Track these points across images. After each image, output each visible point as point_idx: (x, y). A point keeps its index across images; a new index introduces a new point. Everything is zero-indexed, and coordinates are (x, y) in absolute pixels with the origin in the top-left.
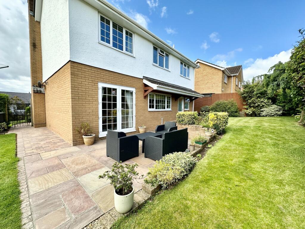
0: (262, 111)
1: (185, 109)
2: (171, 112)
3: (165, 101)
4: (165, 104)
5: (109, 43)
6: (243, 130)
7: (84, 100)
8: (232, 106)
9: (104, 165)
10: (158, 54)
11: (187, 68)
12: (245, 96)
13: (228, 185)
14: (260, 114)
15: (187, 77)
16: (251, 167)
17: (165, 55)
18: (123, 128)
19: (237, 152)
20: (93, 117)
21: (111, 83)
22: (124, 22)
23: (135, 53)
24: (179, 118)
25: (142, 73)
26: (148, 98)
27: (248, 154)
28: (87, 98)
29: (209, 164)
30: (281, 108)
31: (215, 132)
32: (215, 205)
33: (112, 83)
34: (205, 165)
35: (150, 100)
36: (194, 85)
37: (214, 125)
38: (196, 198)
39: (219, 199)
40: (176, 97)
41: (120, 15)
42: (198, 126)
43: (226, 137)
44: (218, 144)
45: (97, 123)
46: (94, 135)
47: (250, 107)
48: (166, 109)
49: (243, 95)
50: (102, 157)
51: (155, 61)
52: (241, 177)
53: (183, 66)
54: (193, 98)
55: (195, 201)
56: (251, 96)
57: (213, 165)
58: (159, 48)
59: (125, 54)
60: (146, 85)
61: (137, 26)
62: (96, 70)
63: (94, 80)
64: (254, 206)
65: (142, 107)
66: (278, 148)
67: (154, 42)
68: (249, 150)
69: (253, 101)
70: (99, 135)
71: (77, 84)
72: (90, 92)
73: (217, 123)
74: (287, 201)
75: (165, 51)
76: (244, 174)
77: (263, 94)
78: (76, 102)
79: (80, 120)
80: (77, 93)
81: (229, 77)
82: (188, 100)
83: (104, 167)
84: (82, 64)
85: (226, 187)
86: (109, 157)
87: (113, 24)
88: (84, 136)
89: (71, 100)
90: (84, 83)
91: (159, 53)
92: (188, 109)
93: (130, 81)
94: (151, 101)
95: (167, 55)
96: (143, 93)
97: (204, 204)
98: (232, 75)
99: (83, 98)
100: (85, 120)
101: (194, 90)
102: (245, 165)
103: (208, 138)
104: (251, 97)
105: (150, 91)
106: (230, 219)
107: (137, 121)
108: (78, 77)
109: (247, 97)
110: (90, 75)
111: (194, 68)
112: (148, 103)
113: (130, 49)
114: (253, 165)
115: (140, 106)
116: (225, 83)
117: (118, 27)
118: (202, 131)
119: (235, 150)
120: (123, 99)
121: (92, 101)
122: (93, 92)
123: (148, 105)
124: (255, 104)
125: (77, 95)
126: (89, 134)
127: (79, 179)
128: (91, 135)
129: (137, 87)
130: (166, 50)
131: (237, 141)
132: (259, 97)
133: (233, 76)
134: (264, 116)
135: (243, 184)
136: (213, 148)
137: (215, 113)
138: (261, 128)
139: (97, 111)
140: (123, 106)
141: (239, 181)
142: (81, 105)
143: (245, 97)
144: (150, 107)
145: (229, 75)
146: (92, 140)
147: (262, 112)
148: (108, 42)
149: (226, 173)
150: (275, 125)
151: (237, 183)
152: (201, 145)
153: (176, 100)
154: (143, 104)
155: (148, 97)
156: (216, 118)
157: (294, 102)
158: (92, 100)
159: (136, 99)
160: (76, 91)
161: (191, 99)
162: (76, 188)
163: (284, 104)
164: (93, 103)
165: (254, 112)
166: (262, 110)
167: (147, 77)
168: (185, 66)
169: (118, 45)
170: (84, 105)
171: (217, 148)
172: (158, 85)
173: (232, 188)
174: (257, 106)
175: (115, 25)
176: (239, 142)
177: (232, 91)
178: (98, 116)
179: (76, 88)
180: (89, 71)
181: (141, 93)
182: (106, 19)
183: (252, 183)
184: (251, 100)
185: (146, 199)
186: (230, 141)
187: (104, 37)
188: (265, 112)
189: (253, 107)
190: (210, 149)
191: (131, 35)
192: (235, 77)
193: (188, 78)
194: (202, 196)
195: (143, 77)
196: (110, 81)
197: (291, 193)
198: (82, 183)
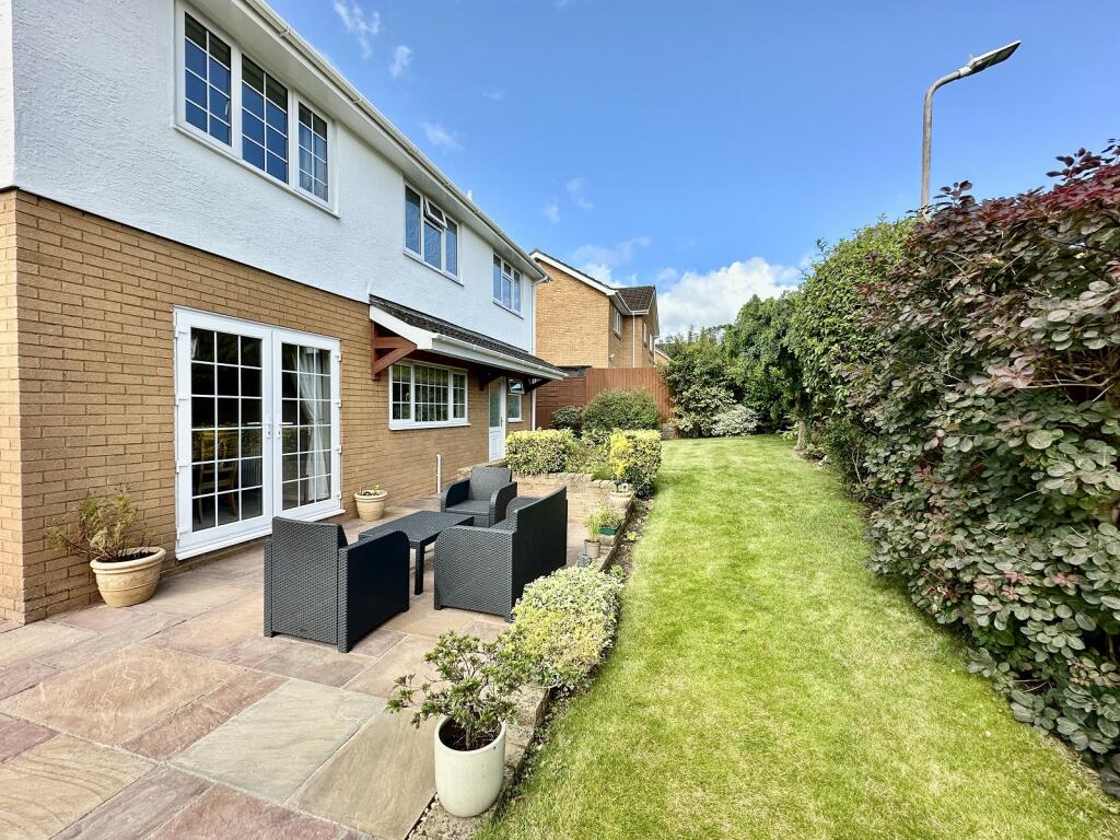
0: (715, 422)
1: (511, 420)
2: (466, 429)
3: (445, 391)
4: (445, 400)
5: (228, 142)
6: (694, 481)
7: (94, 388)
8: (644, 409)
9: (278, 672)
10: (423, 219)
11: (512, 277)
12: (674, 380)
13: (722, 636)
14: (709, 430)
15: (513, 310)
16: (750, 578)
17: (445, 224)
18: (288, 503)
19: (707, 544)
20: (147, 467)
21: (235, 312)
22: (292, 68)
23: (337, 200)
24: (515, 453)
25: (366, 283)
26: (387, 381)
27: (733, 544)
28: (112, 378)
29: (655, 589)
30: (754, 413)
31: (632, 493)
32: (718, 695)
33: (241, 315)
34: (648, 595)
35: (396, 387)
36: (534, 336)
37: (627, 470)
38: (666, 691)
39: (720, 676)
40: (482, 377)
41: (284, 38)
42: (578, 475)
43: (663, 502)
44: (652, 527)
45: (166, 492)
46: (161, 552)
47: (688, 410)
48: (452, 421)
49: (669, 374)
50: (245, 645)
51: (412, 243)
52: (742, 608)
53: (503, 271)
54: (534, 381)
55: (669, 701)
56: (688, 381)
57: (665, 590)
58: (426, 194)
59: (296, 196)
60: (381, 331)
61: (352, 100)
62: (161, 250)
63: (151, 295)
64: (795, 671)
65: (365, 416)
66: (784, 520)
67: (410, 172)
68: (729, 533)
69: (693, 393)
70: (177, 550)
71: (57, 308)
72: (127, 349)
73: (636, 464)
74: (842, 641)
75: (447, 212)
76: (743, 597)
77: (715, 374)
78: (50, 397)
79: (73, 485)
80: (58, 354)
81: (626, 318)
82: (518, 386)
83: (284, 681)
84: (84, 213)
85: (721, 641)
86: (277, 638)
87: (244, 68)
88: (99, 560)
89: (16, 386)
90: (95, 304)
91: (425, 215)
92: (519, 419)
93: (319, 311)
94: (400, 392)
95: (453, 227)
96: (369, 360)
97: (693, 701)
98: (634, 313)
99: (94, 377)
100: (101, 482)
101: (534, 355)
102: (738, 576)
103: (621, 514)
104: (689, 383)
105: (401, 352)
106: (762, 718)
107: (345, 471)
108: (63, 275)
109: (679, 381)
110: (129, 270)
111: (533, 279)
112: (387, 397)
113: (317, 182)
114: (751, 573)
115: (358, 410)
116: (616, 335)
117: (267, 85)
118: (590, 492)
119: (700, 538)
120: (289, 385)
121: (143, 390)
122: (147, 351)
123: (387, 407)
124: (698, 401)
125: (55, 364)
126: (130, 551)
127: (184, 761)
128: (142, 555)
129: (346, 337)
130: (450, 206)
131: (694, 513)
132: (706, 383)
133: (636, 316)
134: (719, 436)
135: (752, 625)
136: (643, 541)
137: (627, 433)
138: (731, 471)
139: (167, 437)
140: (289, 411)
141: (741, 620)
142: (81, 409)
143: (676, 383)
144: (396, 416)
145: (626, 313)
146: (152, 577)
147: (714, 426)
148: (223, 134)
149: (704, 605)
150: (755, 460)
151: (739, 626)
152: (612, 537)
153: (481, 389)
154: (369, 405)
155: (387, 375)
156: (631, 450)
157: (785, 401)
158: (137, 389)
159: (342, 382)
160: (51, 341)
161: (529, 383)
162: (196, 801)
163: (759, 403)
164: (148, 400)
165: (697, 426)
166: (714, 418)
167: (384, 300)
168: (508, 269)
169: (266, 155)
170: (97, 409)
171: (655, 539)
172: (435, 335)
173: (735, 641)
174: (703, 409)
175: (252, 72)
176: (699, 515)
177: (635, 361)
178: (173, 460)
179: (51, 330)
180: (127, 249)
181: (363, 358)
182: (210, 33)
183: (768, 617)
184: (690, 391)
185: (526, 742)
186: (678, 516)
187: (204, 109)
188: (721, 423)
189: (695, 410)
190: (635, 545)
191: (321, 128)
192: (640, 321)
193: (516, 312)
194: (678, 682)
195: (371, 295)
196: (231, 303)
197: (843, 619)
198: (215, 772)
